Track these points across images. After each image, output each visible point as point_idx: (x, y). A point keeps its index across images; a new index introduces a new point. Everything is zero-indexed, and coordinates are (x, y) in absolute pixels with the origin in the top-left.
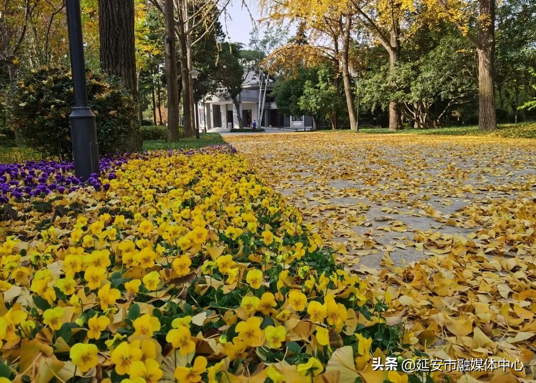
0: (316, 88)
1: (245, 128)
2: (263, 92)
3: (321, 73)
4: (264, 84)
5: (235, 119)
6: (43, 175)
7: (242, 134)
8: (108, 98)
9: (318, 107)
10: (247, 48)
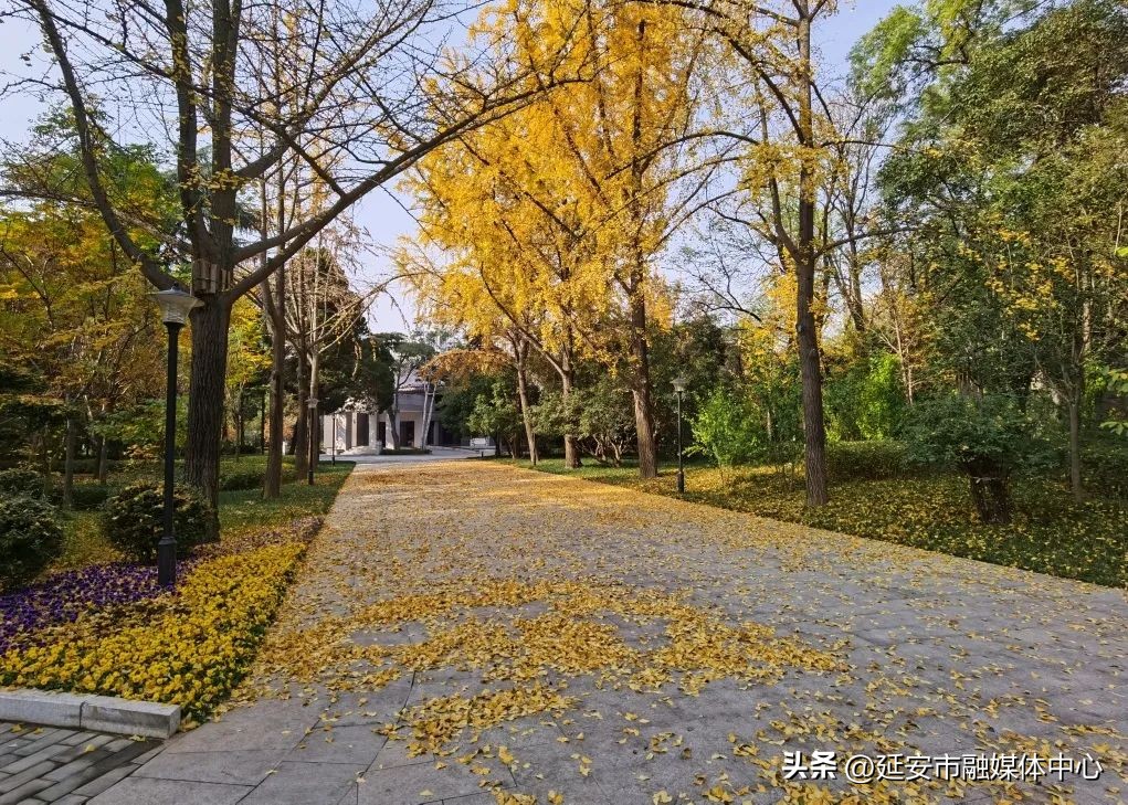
0: (491, 404)
1: (402, 448)
2: (430, 397)
3: (496, 387)
4: (432, 386)
5: (389, 435)
6: (135, 585)
7: (398, 457)
8: (188, 510)
9: (492, 430)
10: (410, 341)
